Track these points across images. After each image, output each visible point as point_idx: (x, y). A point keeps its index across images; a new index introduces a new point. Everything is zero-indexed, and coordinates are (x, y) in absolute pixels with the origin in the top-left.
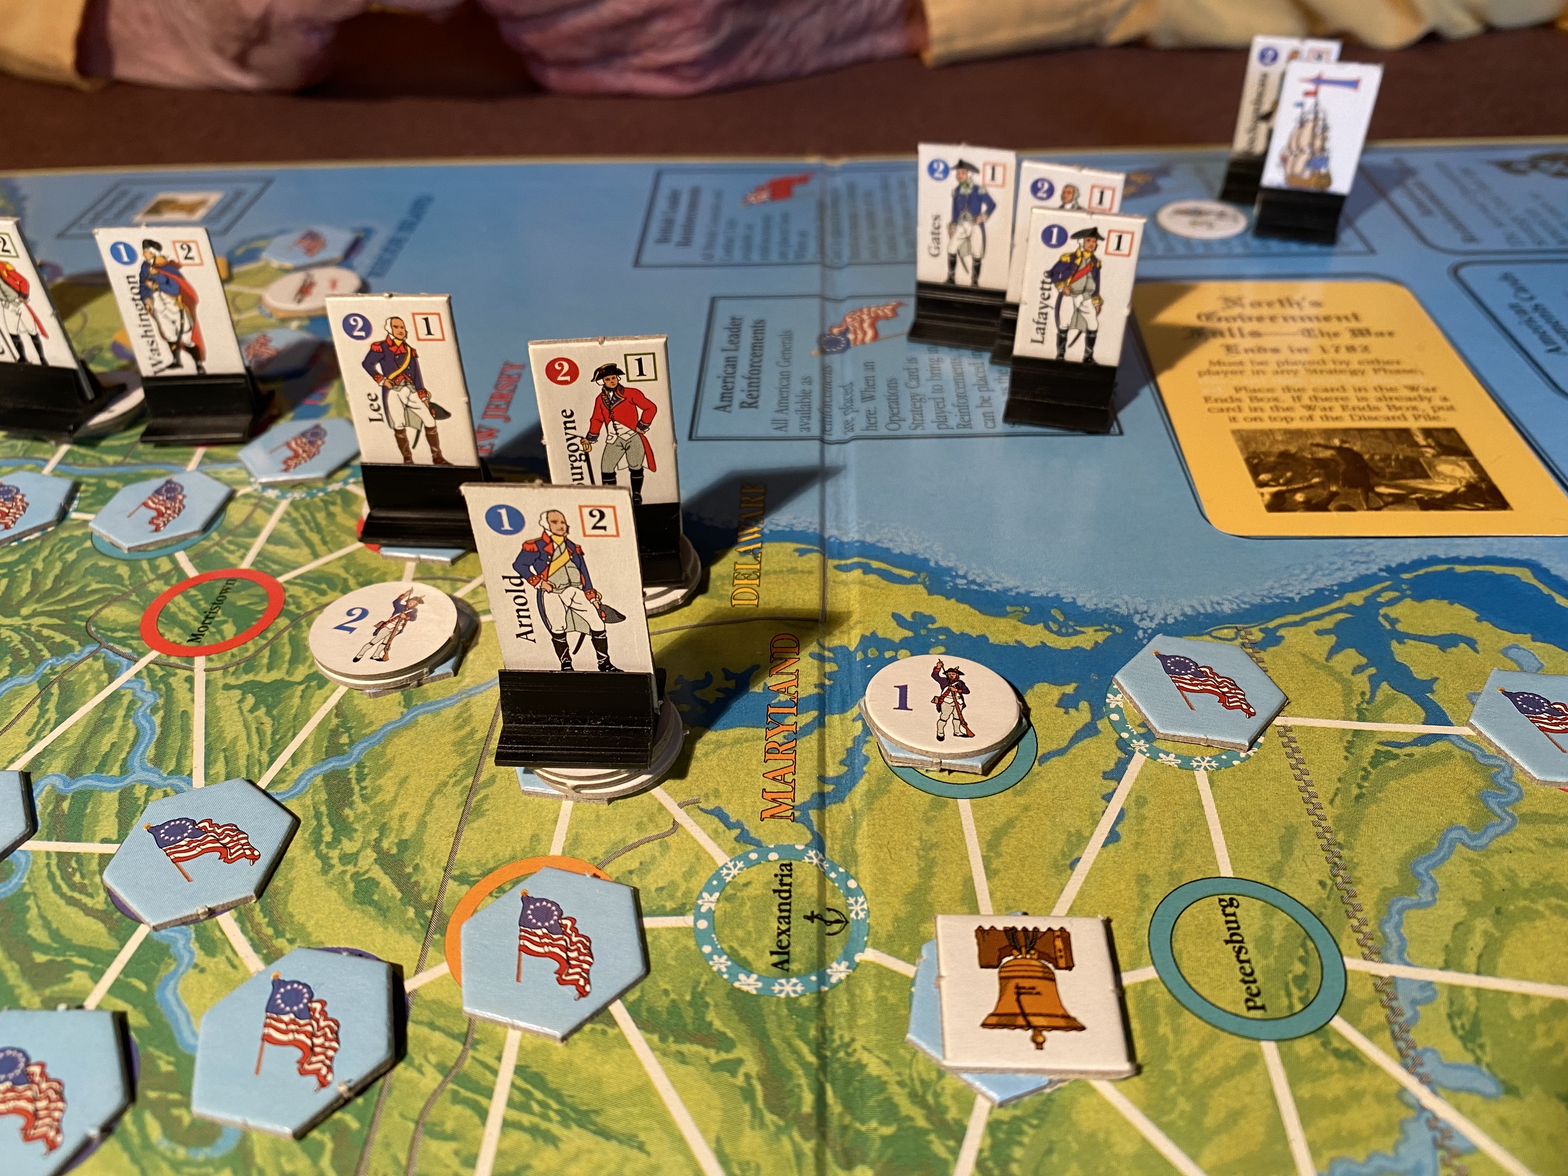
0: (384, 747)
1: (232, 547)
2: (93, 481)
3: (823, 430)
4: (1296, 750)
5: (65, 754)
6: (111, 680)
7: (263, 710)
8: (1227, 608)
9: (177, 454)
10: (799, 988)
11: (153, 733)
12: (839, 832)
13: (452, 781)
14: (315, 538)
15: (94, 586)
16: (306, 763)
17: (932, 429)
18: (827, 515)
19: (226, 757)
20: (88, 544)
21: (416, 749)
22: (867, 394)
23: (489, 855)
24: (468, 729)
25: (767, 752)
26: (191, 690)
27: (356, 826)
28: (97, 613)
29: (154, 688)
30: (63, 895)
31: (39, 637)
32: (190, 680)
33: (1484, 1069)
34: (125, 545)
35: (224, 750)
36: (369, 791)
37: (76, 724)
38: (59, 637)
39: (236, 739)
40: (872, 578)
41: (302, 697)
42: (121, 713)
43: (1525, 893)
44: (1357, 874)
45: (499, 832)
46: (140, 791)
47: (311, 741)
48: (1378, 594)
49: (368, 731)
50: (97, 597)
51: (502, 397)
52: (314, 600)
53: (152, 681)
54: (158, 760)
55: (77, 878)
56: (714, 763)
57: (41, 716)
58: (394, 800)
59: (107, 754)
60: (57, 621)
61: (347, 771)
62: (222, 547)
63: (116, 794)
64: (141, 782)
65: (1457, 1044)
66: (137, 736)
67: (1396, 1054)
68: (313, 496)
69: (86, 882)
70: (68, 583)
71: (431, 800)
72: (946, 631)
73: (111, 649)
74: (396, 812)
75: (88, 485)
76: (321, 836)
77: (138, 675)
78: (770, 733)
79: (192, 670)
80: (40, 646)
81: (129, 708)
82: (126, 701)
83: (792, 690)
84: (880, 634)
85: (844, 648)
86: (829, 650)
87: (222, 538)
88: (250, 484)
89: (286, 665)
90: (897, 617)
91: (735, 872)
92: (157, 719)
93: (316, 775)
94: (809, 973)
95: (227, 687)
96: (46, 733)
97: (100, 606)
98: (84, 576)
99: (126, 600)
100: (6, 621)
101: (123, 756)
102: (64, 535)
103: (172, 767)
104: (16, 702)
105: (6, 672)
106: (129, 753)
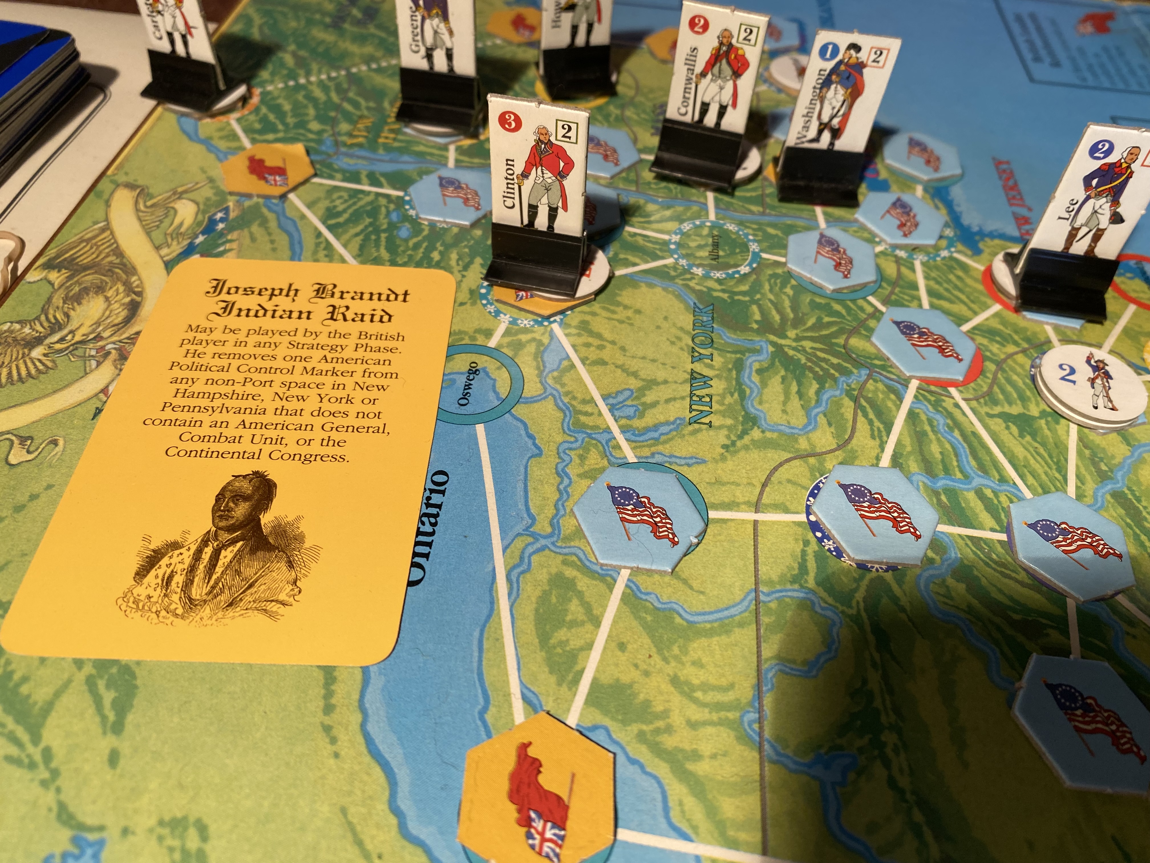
0: (1136, 477)
1: (906, 297)
2: (755, 226)
5: (912, 458)
6: (901, 399)
7: (1029, 437)
9: (802, 210)
11: (963, 448)
14: (963, 297)
15: (826, 319)
16: (1090, 484)
19: (1029, 472)
20: (794, 282)
26: (964, 414)
28: (846, 342)
29: (936, 410)
31: (817, 357)
32: (957, 405)
34: (828, 287)
35: (1025, 467)
37: (901, 434)
38: (835, 361)
39: (1026, 458)
41: (1049, 429)
42: (927, 428)
46: (989, 493)
47: (1082, 466)
50: (834, 329)
51: (1012, 189)
53: (931, 405)
54: (983, 470)
55: (996, 557)
57: (871, 425)
59: (943, 461)
60: (822, 346)
61: (1124, 493)
62: (898, 295)
63: (972, 493)
64: (984, 486)
66: (954, 448)
68: (935, 261)
70: (805, 314)
73: (881, 374)
75: (753, 229)
77: (917, 398)
79: (953, 398)
80: (823, 364)
81: (931, 424)
82: (924, 420)
87: (894, 288)
88: (879, 243)
89: (1018, 402)
92: (958, 436)
93: (1105, 493)
95: (989, 415)
96: (885, 438)
97: (844, 337)
98: (812, 310)
99: (860, 334)
100: (783, 342)
101: (955, 463)
102: (770, 272)
103: (997, 477)
104: (843, 410)
105: (815, 386)
106: (958, 461)
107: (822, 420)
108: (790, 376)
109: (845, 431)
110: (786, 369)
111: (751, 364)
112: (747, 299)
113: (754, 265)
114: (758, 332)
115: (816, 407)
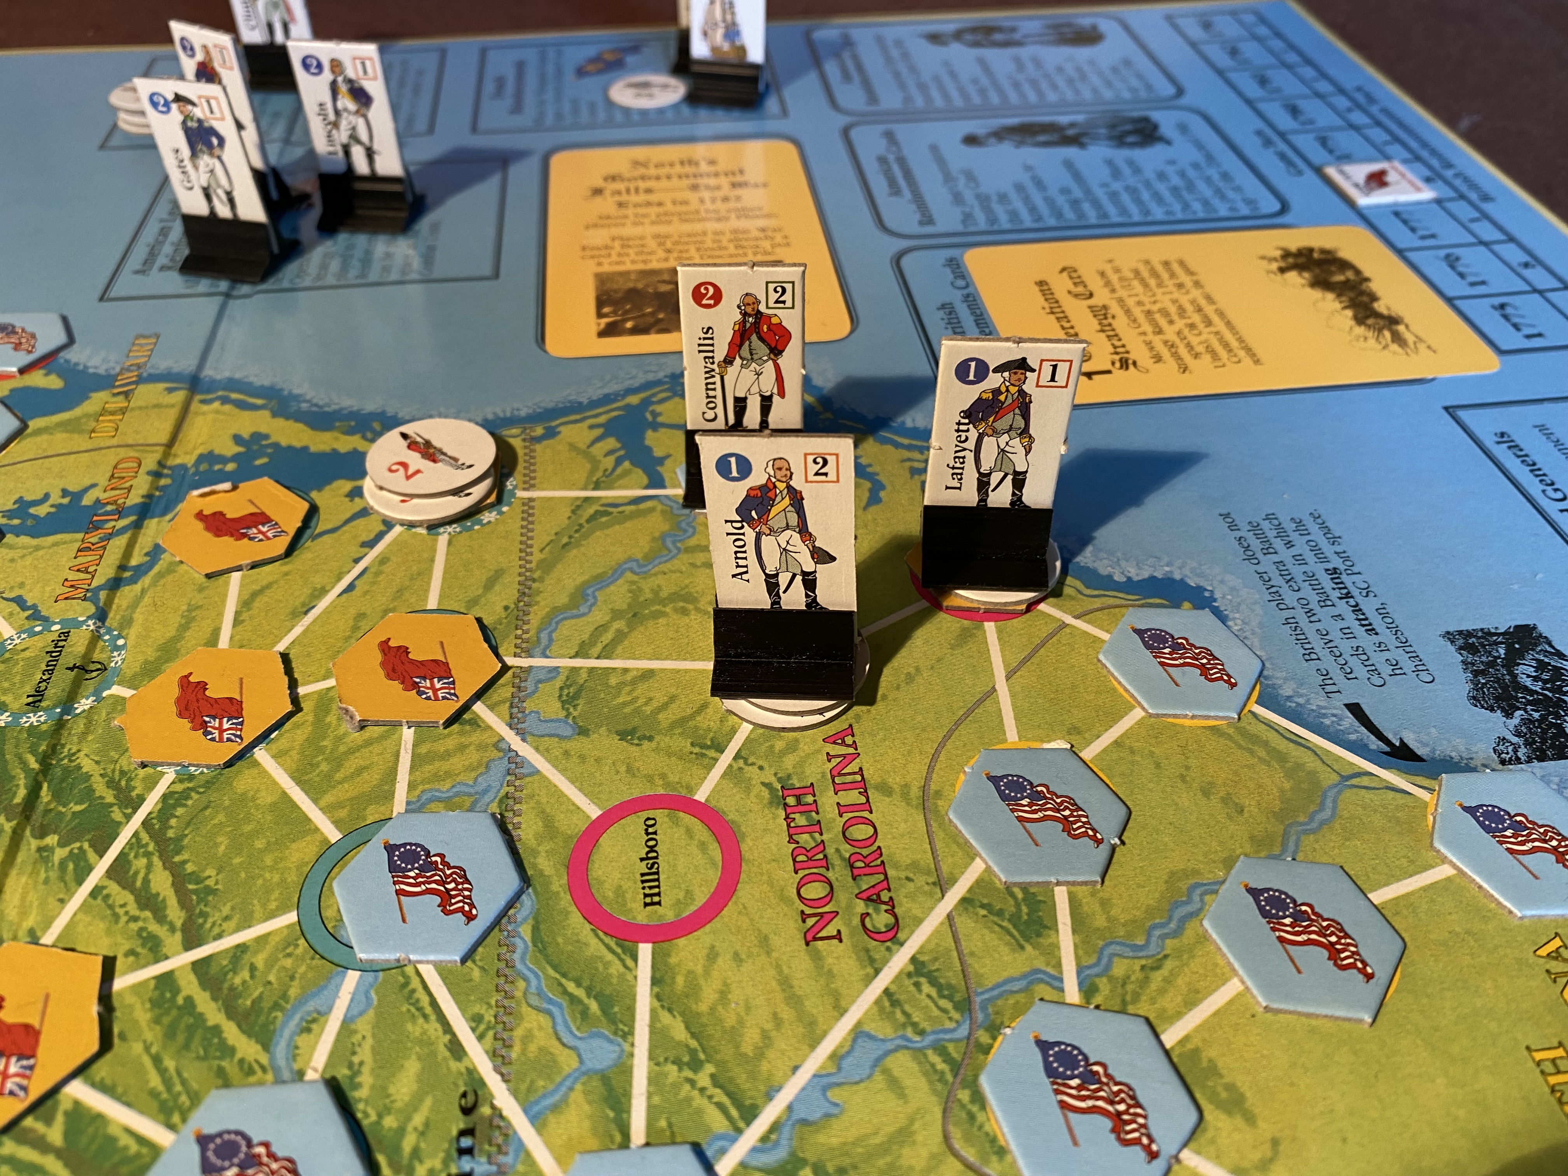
3: (232, 289)
4: (532, 515)
8: (523, 413)
10: (42, 719)
12: (125, 605)
17: (331, 281)
18: (209, 357)
25: (79, 550)
33: (570, 721)
40: (227, 408)
43: (663, 602)
44: (538, 599)
48: (654, 395)
56: (28, 562)
65: (559, 705)
67: (507, 717)
72: (276, 445)
78: (88, 536)
83: (121, 501)
84: (217, 452)
85: (179, 466)
86: (168, 467)
90: (236, 437)
91: (17, 641)
94: (55, 706)
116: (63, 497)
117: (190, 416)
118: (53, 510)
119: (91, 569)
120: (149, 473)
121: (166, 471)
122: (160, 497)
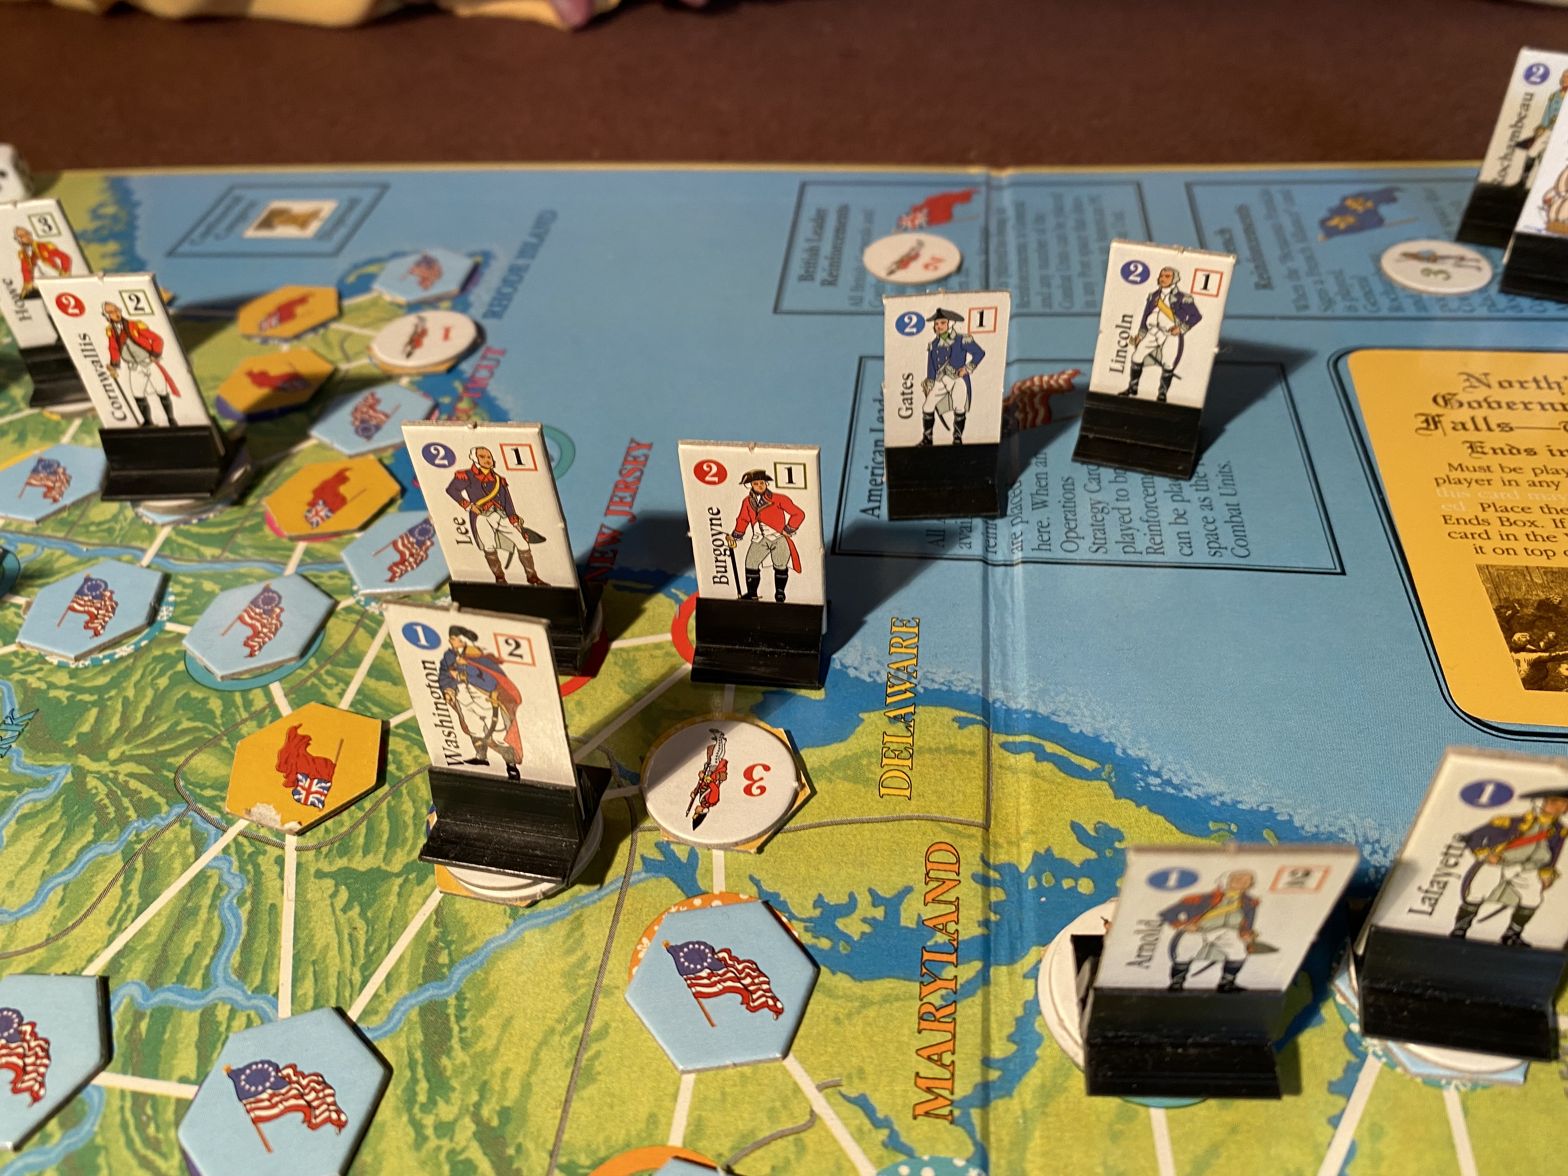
0: (487, 973)
1: (330, 680)
2: (190, 580)
3: (986, 548)
5: (145, 955)
6: (197, 855)
7: (357, 909)
11: (239, 933)
12: (1006, 1139)
13: (560, 1028)
15: (186, 724)
16: (401, 989)
17: (1115, 553)
18: (992, 668)
19: (315, 972)
20: (181, 667)
21: (522, 978)
22: (1038, 499)
23: (601, 1138)
24: (580, 953)
25: (921, 1018)
26: (281, 875)
27: (455, 1083)
28: (187, 761)
29: (242, 869)
30: (135, 1153)
31: (125, 789)
32: (280, 861)
34: (219, 673)
35: (314, 963)
36: (468, 1034)
37: (159, 914)
38: (146, 793)
39: (327, 947)
40: (1047, 767)
41: (399, 895)
42: (206, 901)
45: (611, 1107)
46: (222, 1013)
47: (408, 957)
49: (468, 948)
50: (187, 739)
51: (627, 487)
52: (416, 758)
53: (240, 859)
54: (243, 972)
55: (151, 1130)
56: (859, 1029)
57: (123, 899)
58: (496, 1049)
59: (189, 958)
60: (145, 770)
61: (445, 1004)
62: (320, 679)
63: (197, 1014)
64: (224, 1000)
66: (222, 935)
69: (161, 1136)
70: (158, 718)
71: (537, 1053)
73: (199, 812)
74: (498, 1067)
75: (185, 586)
76: (415, 1094)
77: (226, 850)
78: (926, 990)
79: (285, 847)
80: (126, 802)
81: (215, 897)
82: (212, 885)
83: (952, 927)
84: (1057, 852)
85: (1011, 869)
86: (996, 868)
87: (320, 666)
88: (353, 593)
89: (383, 848)
90: (1076, 828)
92: (244, 913)
93: (412, 1006)
95: (320, 875)
96: (128, 922)
97: (190, 752)
98: (175, 710)
99: (217, 745)
100: (93, 766)
101: (206, 961)
102: (157, 652)
103: (257, 982)
104: (99, 877)
105: (89, 837)
106: (212, 958)
107: (56, 896)
108: (64, 822)
109: (78, 912)
110: (64, 813)
111: (21, 805)
112: (95, 697)
113: (143, 643)
114: (71, 752)
115: (63, 874)
116: (874, 905)
117: (996, 770)
118: (867, 929)
119: (947, 1059)
120: (974, 877)
121: (994, 875)
122: (997, 923)
